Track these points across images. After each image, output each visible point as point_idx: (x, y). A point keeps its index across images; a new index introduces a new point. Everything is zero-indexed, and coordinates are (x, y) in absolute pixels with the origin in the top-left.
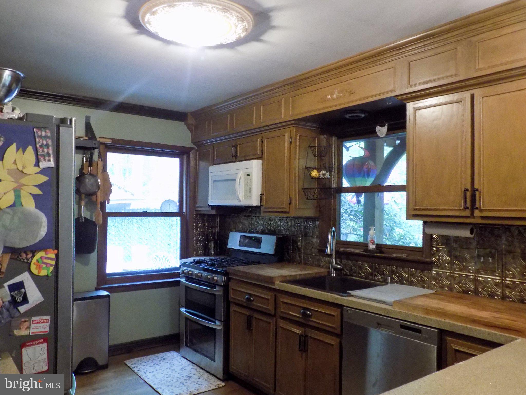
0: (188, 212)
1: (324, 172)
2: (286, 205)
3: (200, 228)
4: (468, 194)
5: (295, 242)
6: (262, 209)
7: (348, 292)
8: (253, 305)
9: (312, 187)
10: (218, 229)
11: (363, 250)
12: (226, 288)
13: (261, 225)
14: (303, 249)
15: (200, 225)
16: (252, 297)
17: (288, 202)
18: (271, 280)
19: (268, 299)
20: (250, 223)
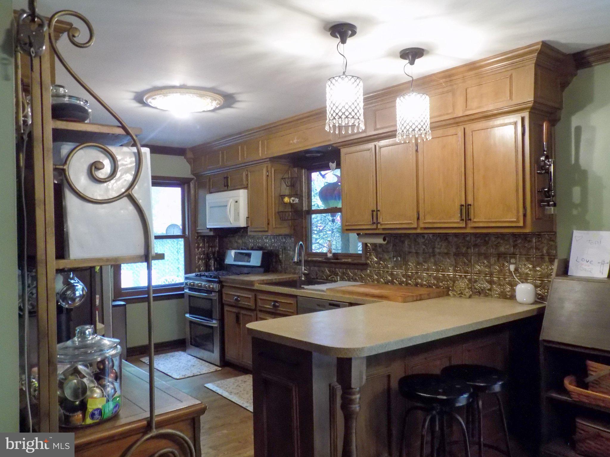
0: (190, 234)
1: (293, 198)
2: (265, 225)
3: (201, 248)
4: (375, 213)
5: (277, 256)
6: (249, 229)
7: (302, 286)
8: (240, 304)
9: (286, 210)
10: (217, 249)
11: (324, 259)
12: (220, 292)
13: (251, 243)
14: (283, 261)
15: (201, 245)
16: (239, 298)
17: (267, 224)
18: (252, 283)
19: (249, 298)
20: (243, 242)
